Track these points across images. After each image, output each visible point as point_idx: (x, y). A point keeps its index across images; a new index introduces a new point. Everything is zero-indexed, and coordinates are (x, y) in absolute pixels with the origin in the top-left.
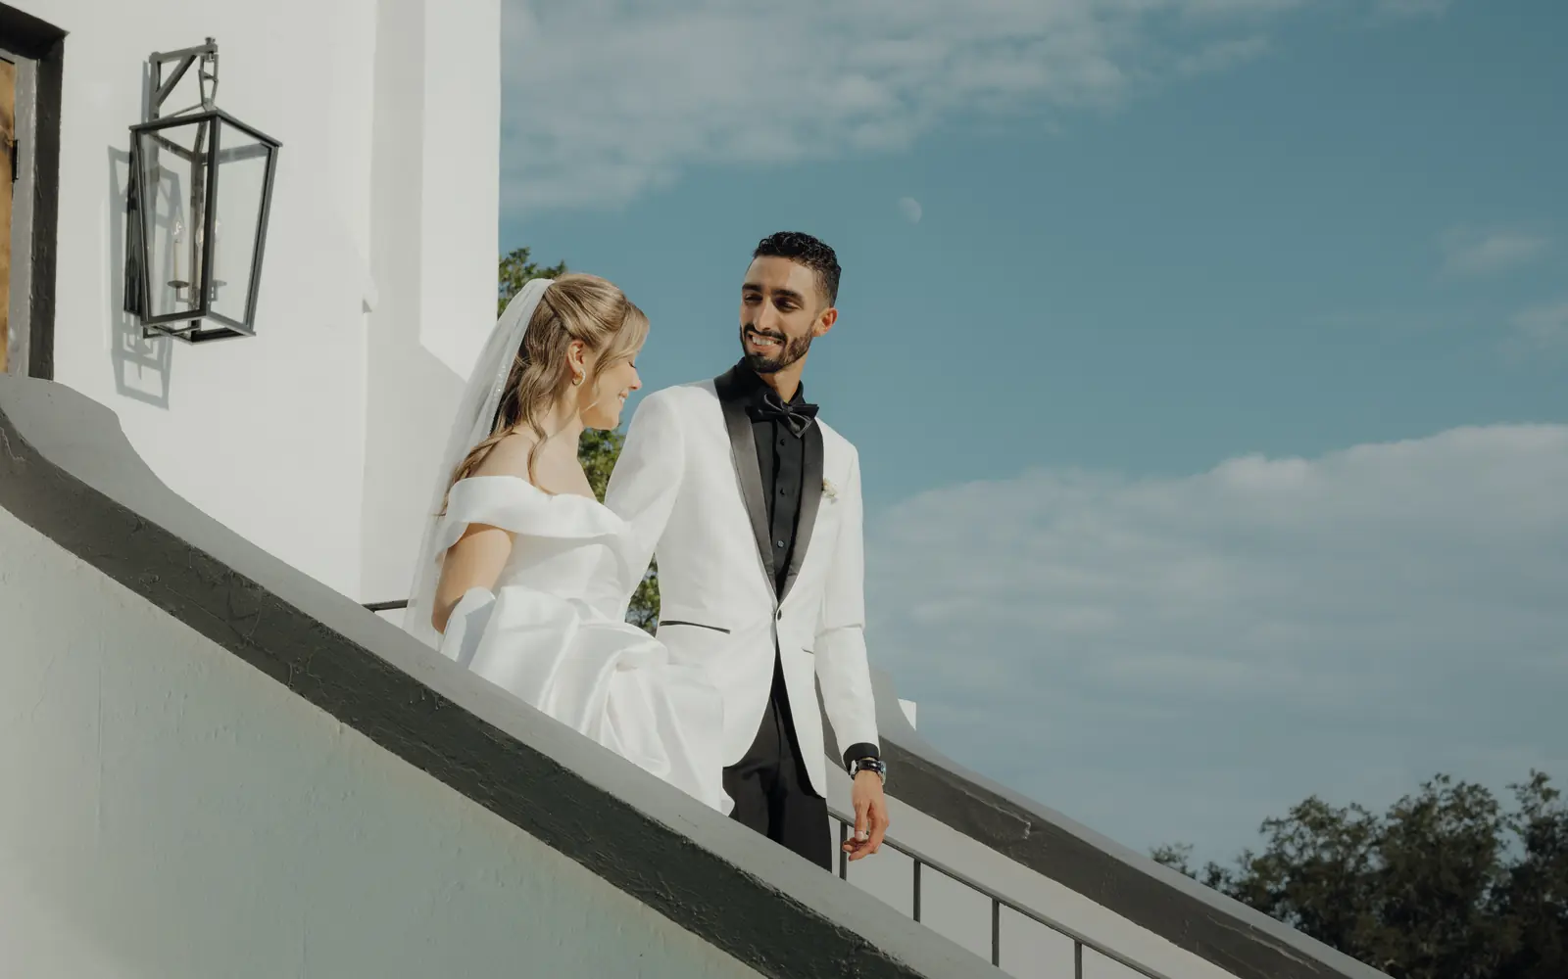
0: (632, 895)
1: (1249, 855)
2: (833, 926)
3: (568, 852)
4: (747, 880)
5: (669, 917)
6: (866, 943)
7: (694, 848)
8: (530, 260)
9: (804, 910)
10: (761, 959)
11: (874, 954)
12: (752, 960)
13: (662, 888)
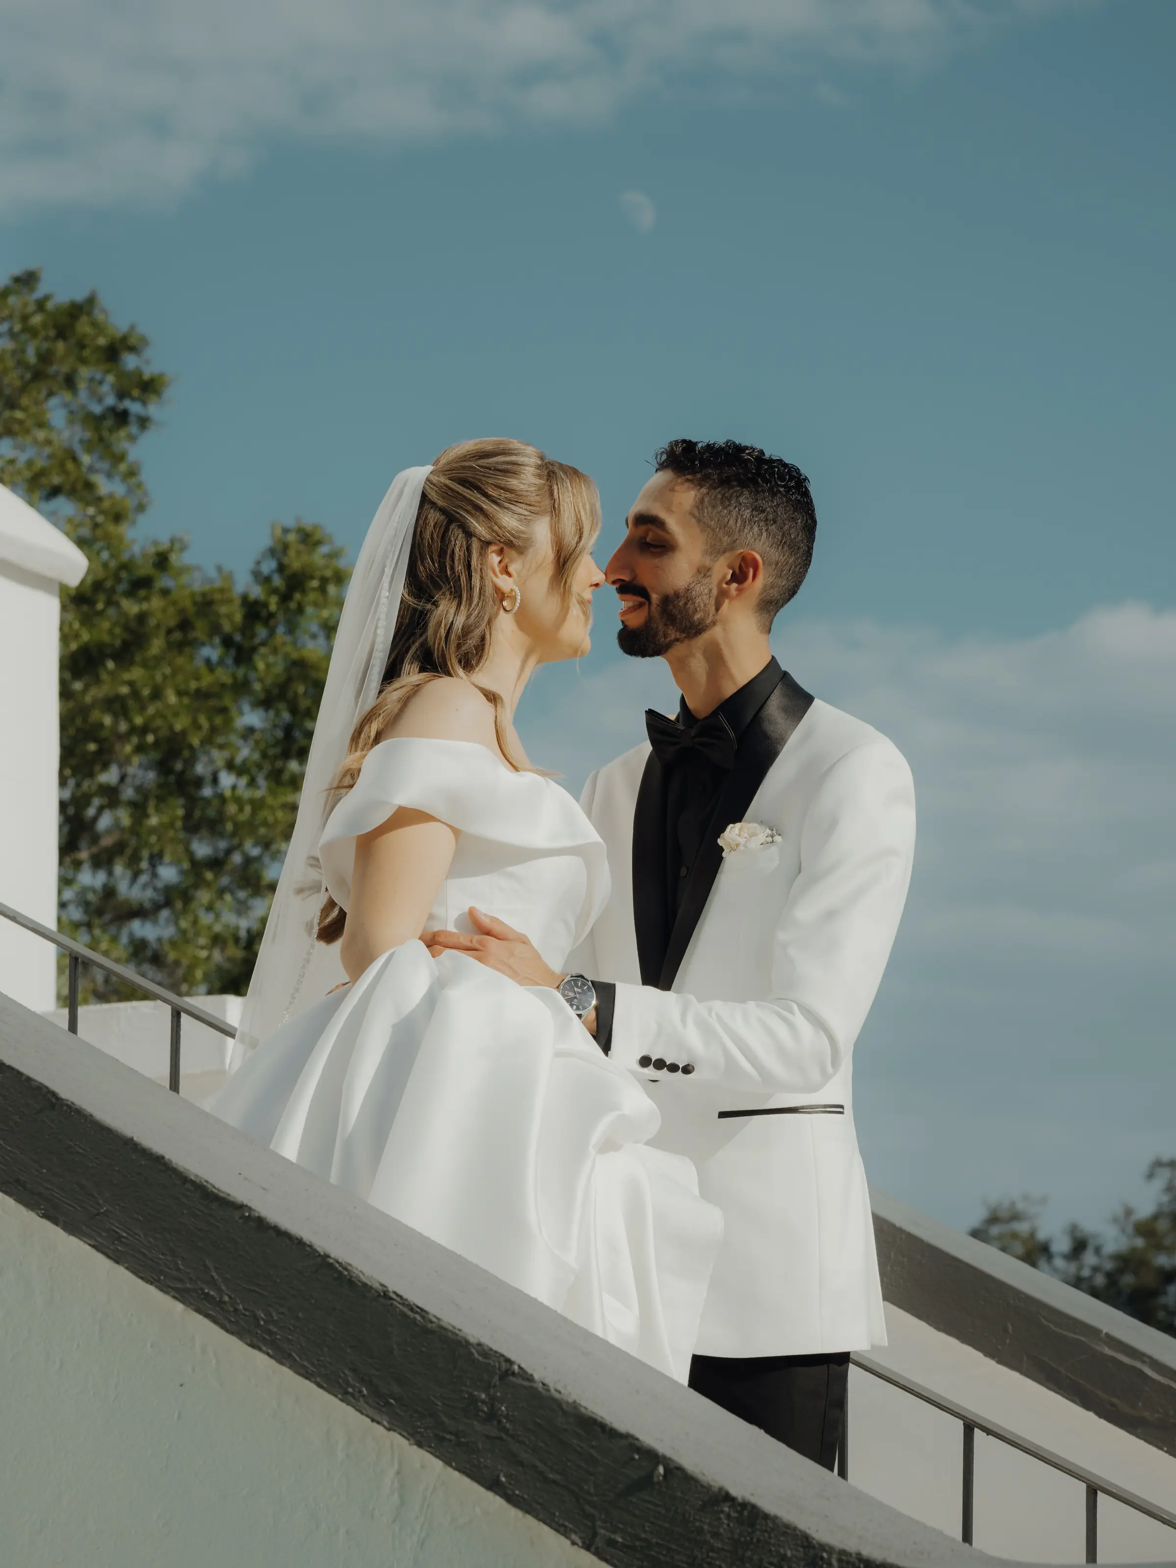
0: (167, 1293)
1: (1128, 1212)
2: (467, 1342)
3: (71, 1228)
4: (340, 1273)
5: (223, 1327)
6: (516, 1367)
7: (261, 1224)
8: (41, 291)
9: (423, 1317)
10: (360, 1392)
11: (526, 1383)
12: (347, 1393)
13: (212, 1283)
